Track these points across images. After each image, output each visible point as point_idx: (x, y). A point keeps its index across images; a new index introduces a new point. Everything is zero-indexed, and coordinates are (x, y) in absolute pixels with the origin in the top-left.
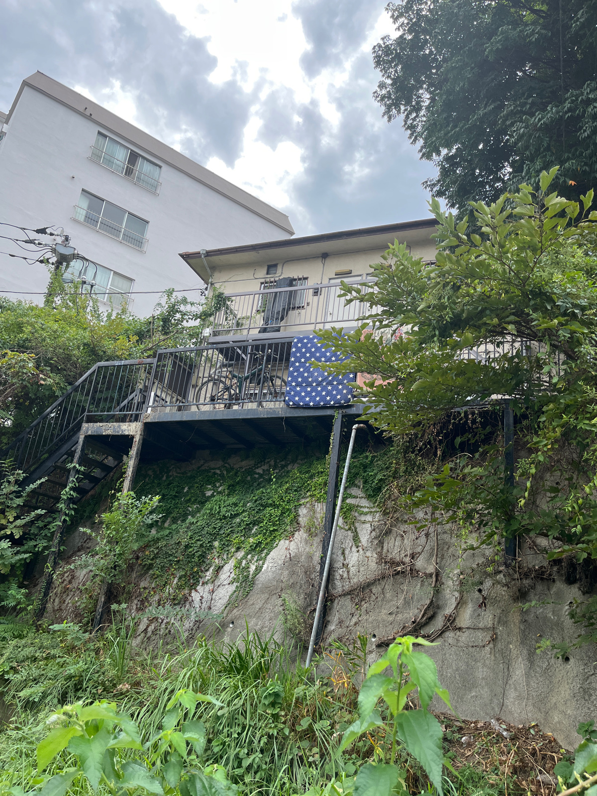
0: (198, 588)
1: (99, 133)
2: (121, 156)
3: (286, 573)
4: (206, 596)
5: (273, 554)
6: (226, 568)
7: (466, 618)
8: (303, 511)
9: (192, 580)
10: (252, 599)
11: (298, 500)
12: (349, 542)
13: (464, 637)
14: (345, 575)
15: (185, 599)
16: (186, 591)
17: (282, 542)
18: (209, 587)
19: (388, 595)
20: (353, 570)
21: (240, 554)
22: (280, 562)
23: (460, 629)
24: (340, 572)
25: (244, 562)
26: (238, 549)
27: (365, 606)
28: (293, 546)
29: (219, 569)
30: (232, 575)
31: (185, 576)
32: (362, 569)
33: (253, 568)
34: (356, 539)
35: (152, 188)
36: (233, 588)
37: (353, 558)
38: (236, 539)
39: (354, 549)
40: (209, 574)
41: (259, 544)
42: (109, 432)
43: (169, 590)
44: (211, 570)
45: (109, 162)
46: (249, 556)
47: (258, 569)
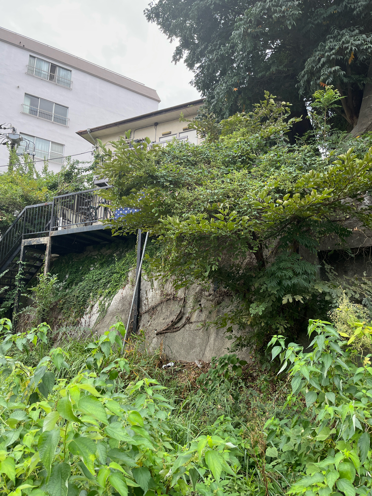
0: (84, 316)
1: (30, 56)
2: (46, 68)
3: (120, 305)
4: (88, 320)
5: (116, 296)
6: (96, 306)
7: (194, 318)
8: (130, 274)
9: (81, 313)
10: (106, 319)
11: (128, 269)
12: (149, 287)
13: (193, 326)
14: (147, 303)
15: (78, 322)
16: (79, 319)
17: (120, 290)
18: (89, 315)
19: (164, 311)
20: (150, 300)
21: (102, 298)
22: (118, 300)
23: (191, 323)
24: (145, 302)
25: (103, 302)
26: (101, 296)
27: (154, 316)
28: (124, 291)
29: (93, 306)
30: (98, 309)
31: (77, 311)
32: (154, 299)
33: (107, 304)
34: (152, 285)
35: (67, 85)
36: (98, 315)
37: (150, 294)
38: (99, 291)
39: (151, 290)
40: (88, 309)
41: (110, 292)
42: (35, 243)
43: (71, 319)
44: (89, 307)
45: (39, 72)
46: (105, 299)
47: (109, 305)
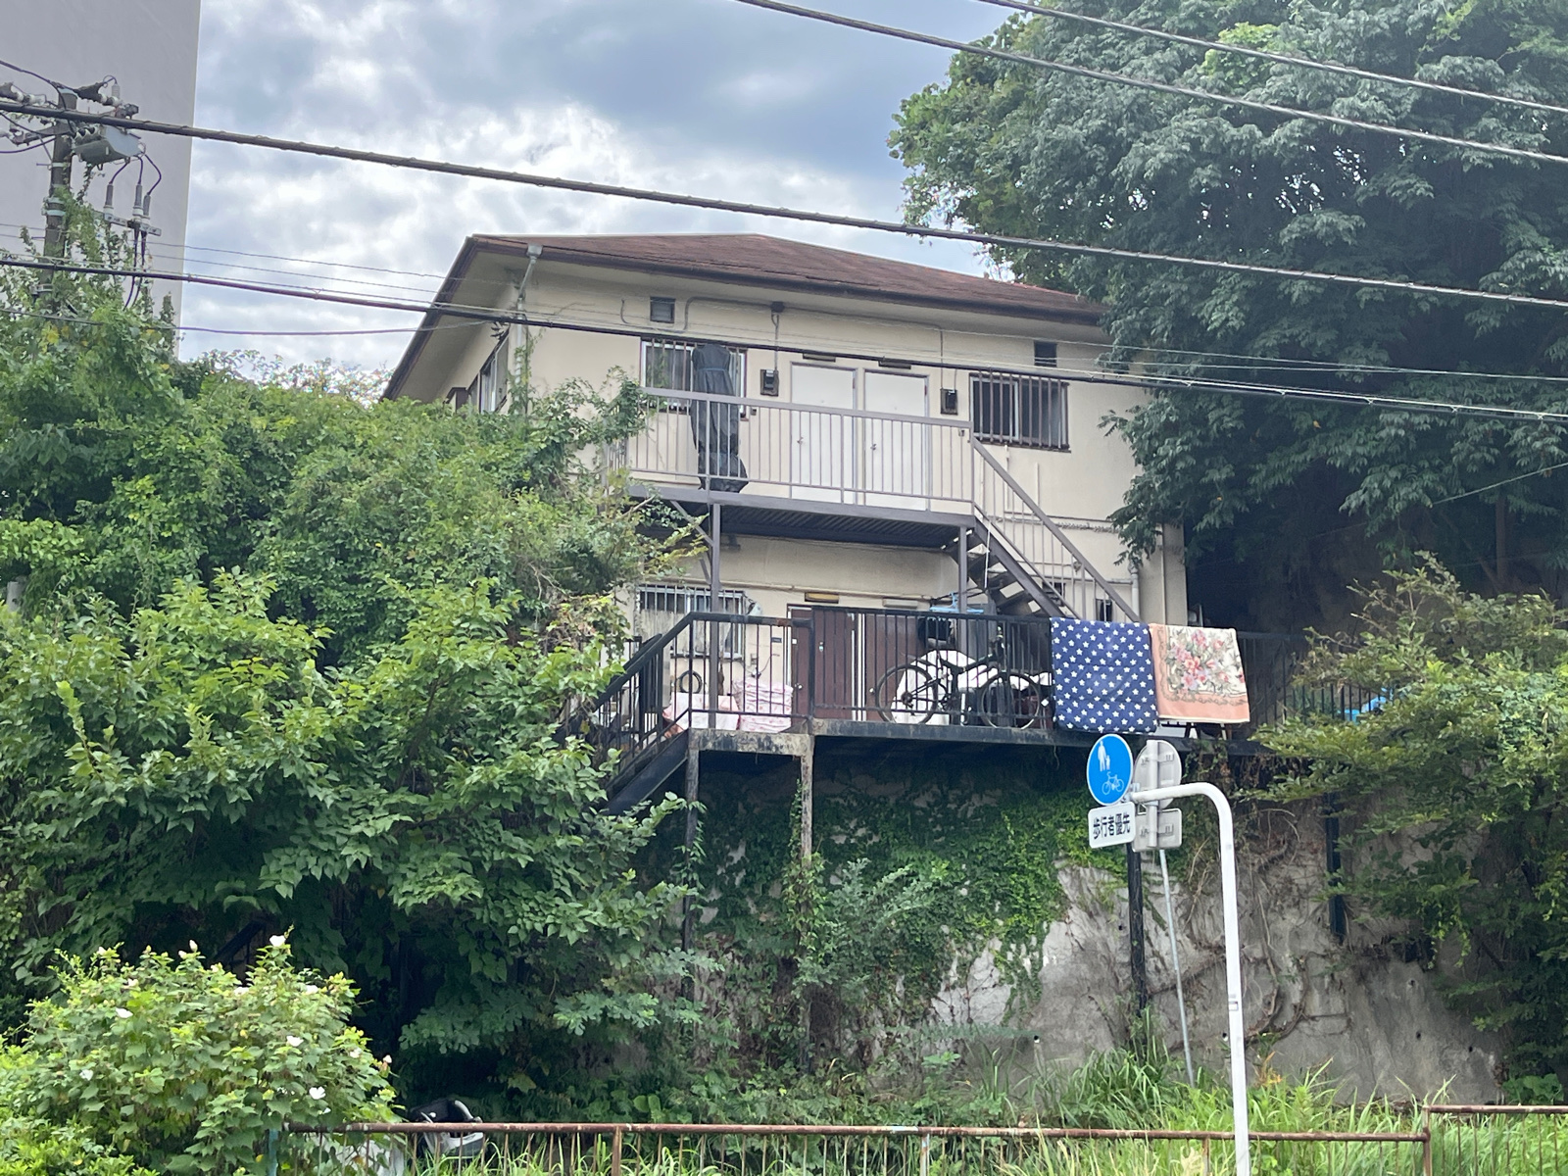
0: (940, 995)
3: (1084, 967)
4: (958, 1004)
5: (1048, 941)
6: (980, 964)
7: (1315, 1005)
8: (1064, 879)
9: (929, 983)
10: (1049, 1005)
11: (1051, 862)
13: (1319, 1026)
14: (1160, 965)
16: (923, 1001)
17: (1054, 925)
18: (959, 992)
20: (1167, 959)
21: (996, 943)
22: (1068, 953)
23: (1313, 1018)
24: (1152, 962)
25: (1008, 954)
28: (1074, 930)
29: (965, 968)
30: (996, 974)
31: (915, 978)
33: (1027, 963)
34: (1157, 918)
36: (1005, 992)
37: (1163, 943)
38: (979, 921)
39: (1161, 932)
40: (953, 974)
44: (954, 968)
46: (1013, 946)
47: (1037, 965)
